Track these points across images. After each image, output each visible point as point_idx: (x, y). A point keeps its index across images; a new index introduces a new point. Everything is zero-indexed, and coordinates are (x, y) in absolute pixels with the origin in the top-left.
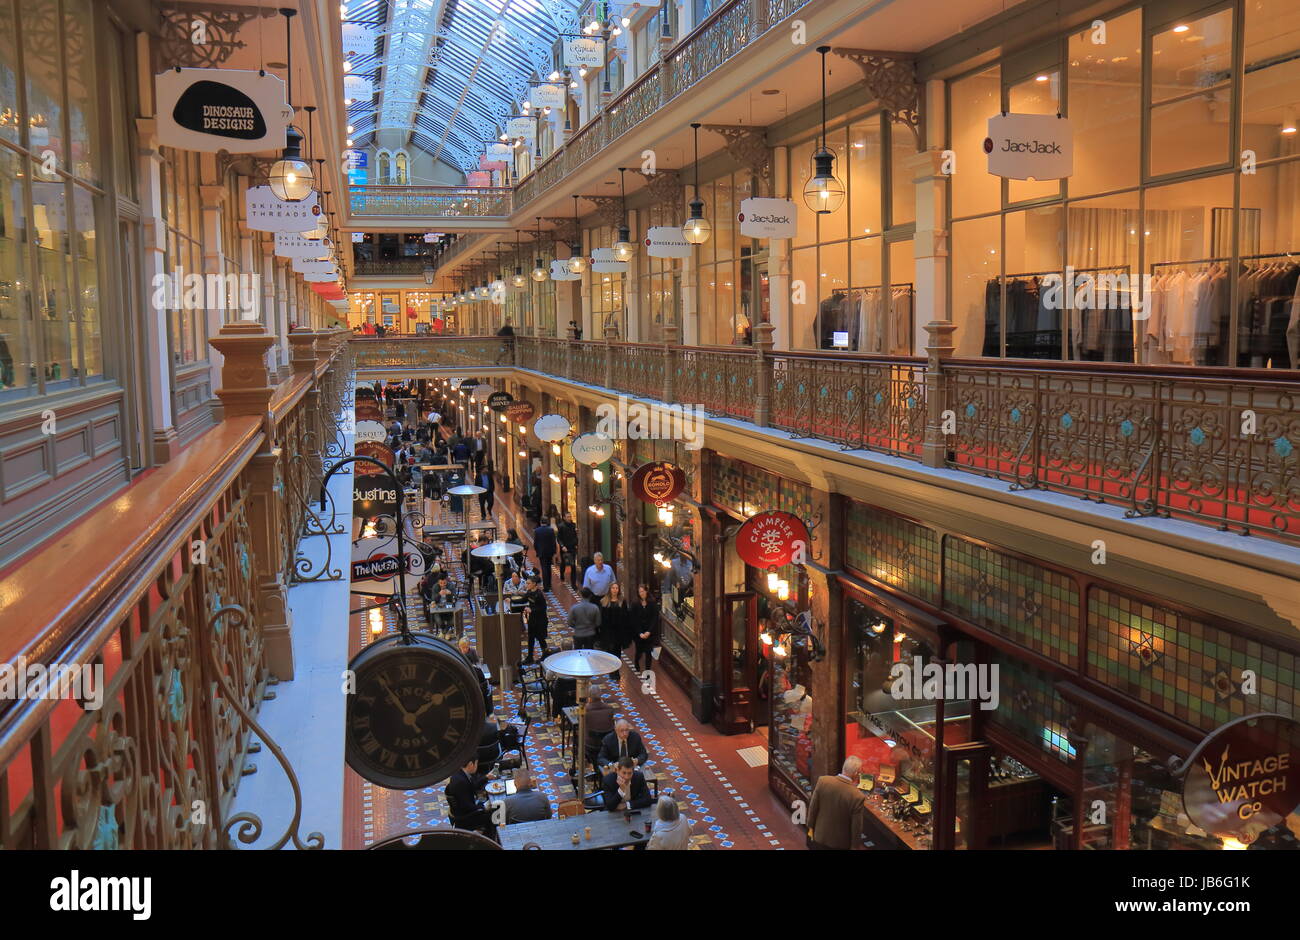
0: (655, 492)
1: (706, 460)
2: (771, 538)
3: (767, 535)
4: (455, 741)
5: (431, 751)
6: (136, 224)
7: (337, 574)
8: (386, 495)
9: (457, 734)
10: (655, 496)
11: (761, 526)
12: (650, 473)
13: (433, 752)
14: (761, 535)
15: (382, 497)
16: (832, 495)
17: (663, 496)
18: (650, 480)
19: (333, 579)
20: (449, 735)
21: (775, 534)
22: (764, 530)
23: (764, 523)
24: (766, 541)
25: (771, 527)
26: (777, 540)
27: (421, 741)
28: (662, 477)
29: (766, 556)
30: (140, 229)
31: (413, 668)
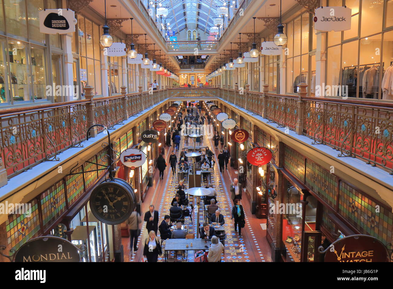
0: (239, 139)
1: (256, 129)
2: (259, 156)
3: (258, 155)
4: (125, 212)
5: (118, 214)
6: (62, 56)
7: (58, 159)
8: (154, 136)
9: (125, 210)
10: (239, 140)
11: (256, 151)
12: (237, 133)
13: (119, 215)
14: (255, 155)
15: (152, 137)
16: (280, 142)
17: (242, 140)
18: (237, 135)
19: (57, 160)
20: (123, 210)
21: (261, 154)
22: (257, 153)
23: (257, 151)
24: (257, 157)
25: (259, 152)
26: (261, 156)
27: (115, 211)
28: (241, 134)
29: (257, 162)
30: (63, 57)
31: (112, 189)
